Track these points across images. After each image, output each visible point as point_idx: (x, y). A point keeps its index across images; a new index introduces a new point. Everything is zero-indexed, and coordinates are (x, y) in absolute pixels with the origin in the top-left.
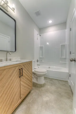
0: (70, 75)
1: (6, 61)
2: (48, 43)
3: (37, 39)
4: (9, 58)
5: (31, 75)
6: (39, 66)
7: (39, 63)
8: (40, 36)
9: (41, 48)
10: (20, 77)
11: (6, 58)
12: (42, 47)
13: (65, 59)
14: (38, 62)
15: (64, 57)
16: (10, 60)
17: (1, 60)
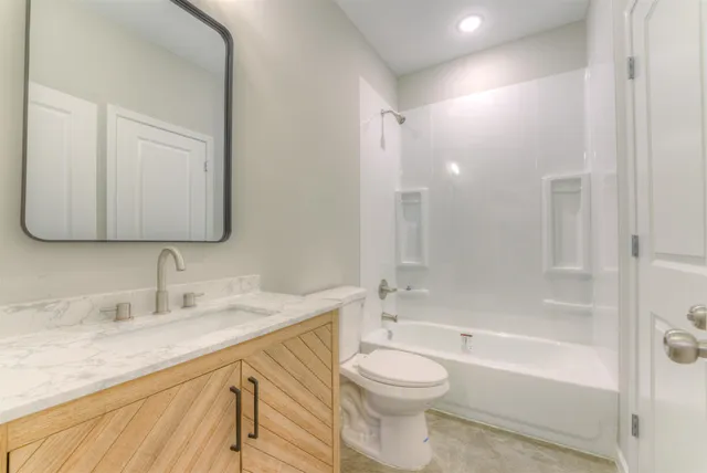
0: (635, 417)
1: (157, 312)
2: (455, 168)
3: (383, 146)
4: (174, 289)
5: (326, 415)
6: (392, 323)
7: (390, 305)
8: (402, 120)
9: (409, 200)
10: (236, 448)
11: (158, 292)
12: (418, 195)
13: (586, 278)
14: (390, 296)
15: (578, 268)
16: (186, 301)
17: (118, 308)
